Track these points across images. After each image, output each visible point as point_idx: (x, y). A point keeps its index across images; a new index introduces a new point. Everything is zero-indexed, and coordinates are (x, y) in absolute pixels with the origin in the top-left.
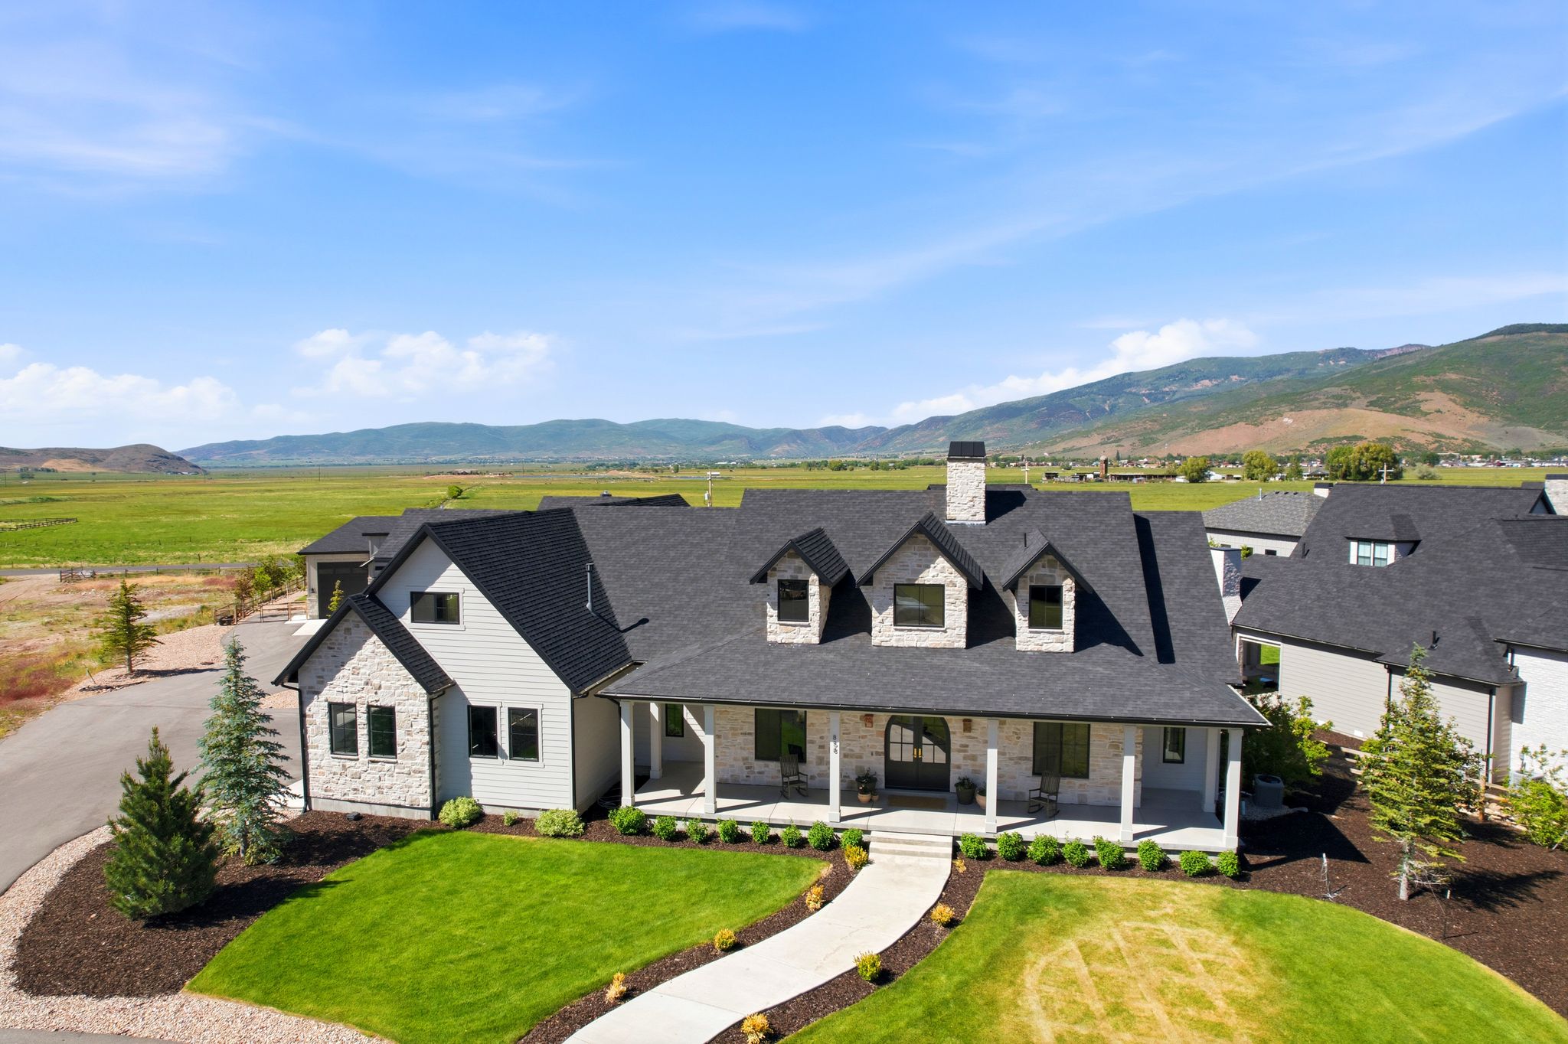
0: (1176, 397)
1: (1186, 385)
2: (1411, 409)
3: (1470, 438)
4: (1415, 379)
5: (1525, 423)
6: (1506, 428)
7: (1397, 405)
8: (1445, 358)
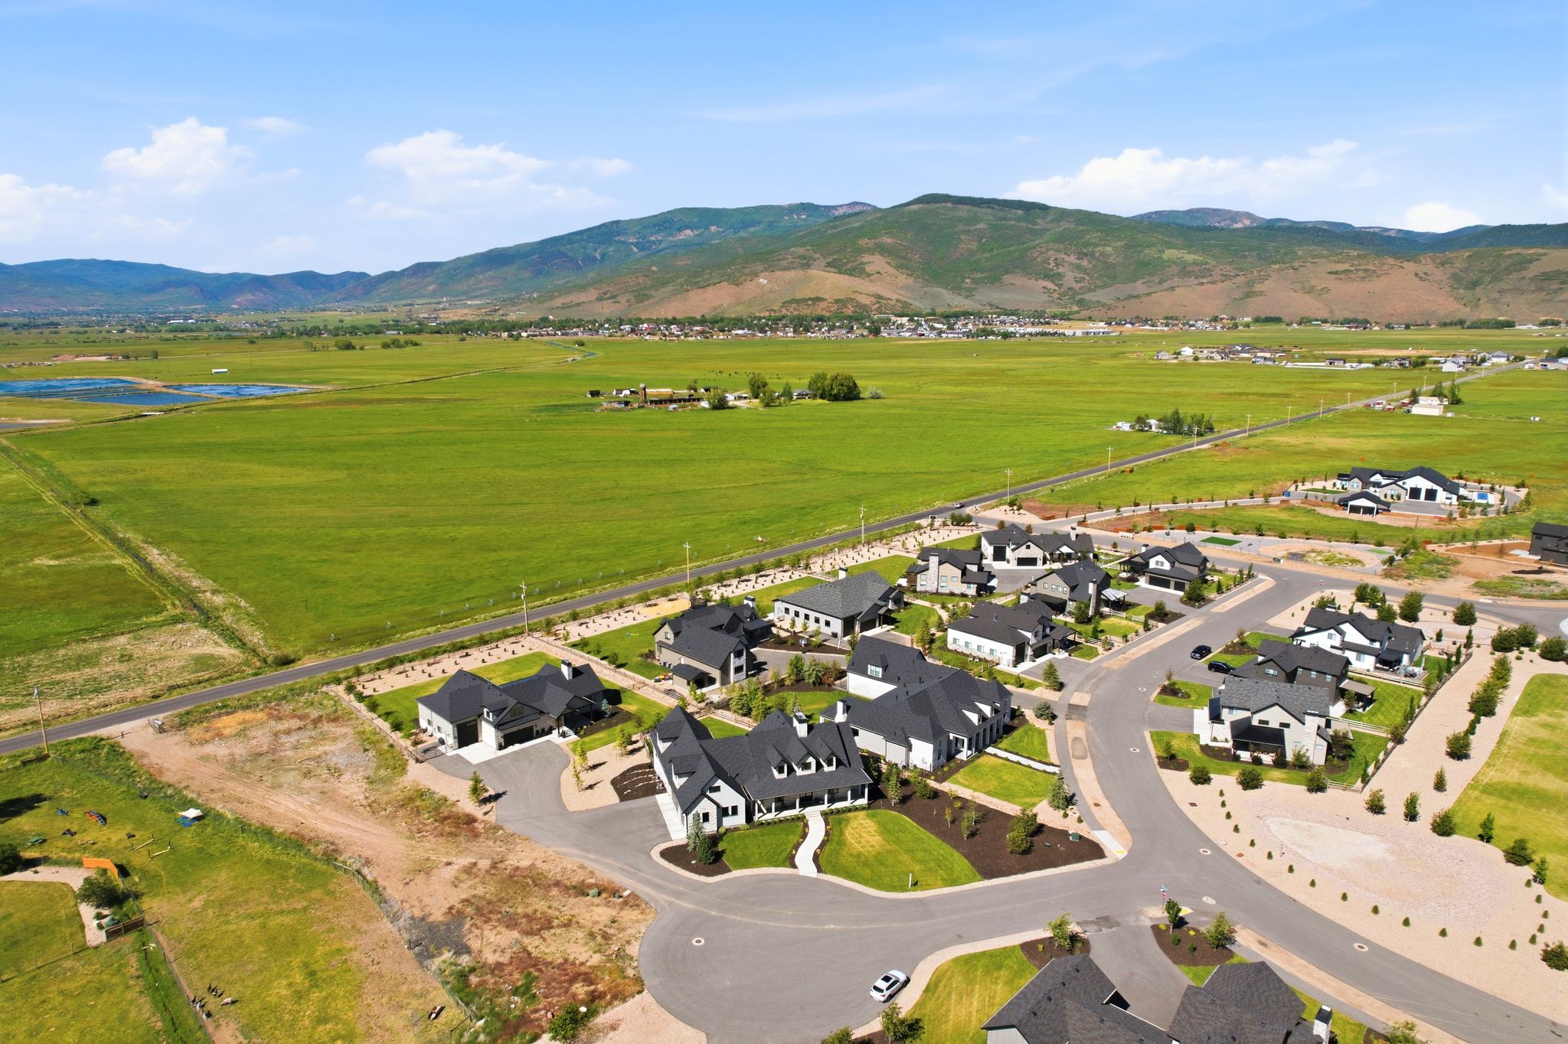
0: (662, 246)
1: (670, 235)
4: (860, 242)
5: (938, 284)
6: (925, 289)
7: (848, 267)
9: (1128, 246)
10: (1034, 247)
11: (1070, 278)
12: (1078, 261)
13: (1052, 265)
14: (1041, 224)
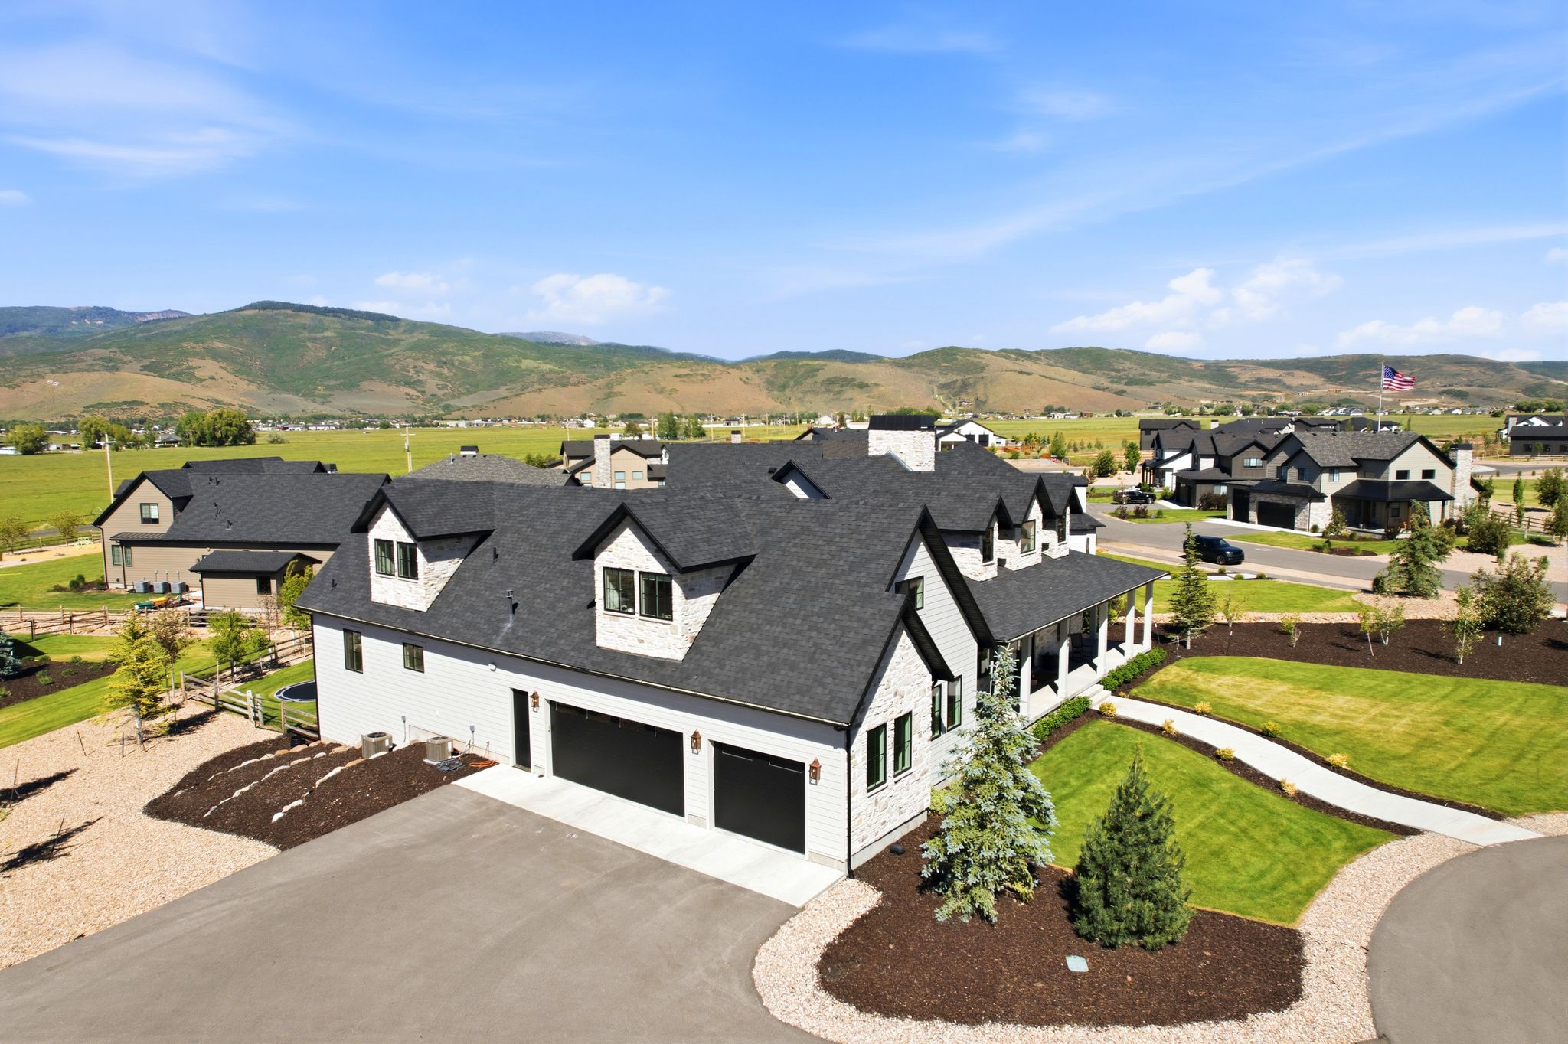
2: (185, 376)
3: (245, 404)
4: (185, 345)
5: (288, 391)
6: (272, 395)
7: (172, 371)
8: (210, 327)
9: (485, 356)
10: (391, 355)
11: (432, 386)
12: (438, 369)
13: (412, 372)
14: (393, 334)
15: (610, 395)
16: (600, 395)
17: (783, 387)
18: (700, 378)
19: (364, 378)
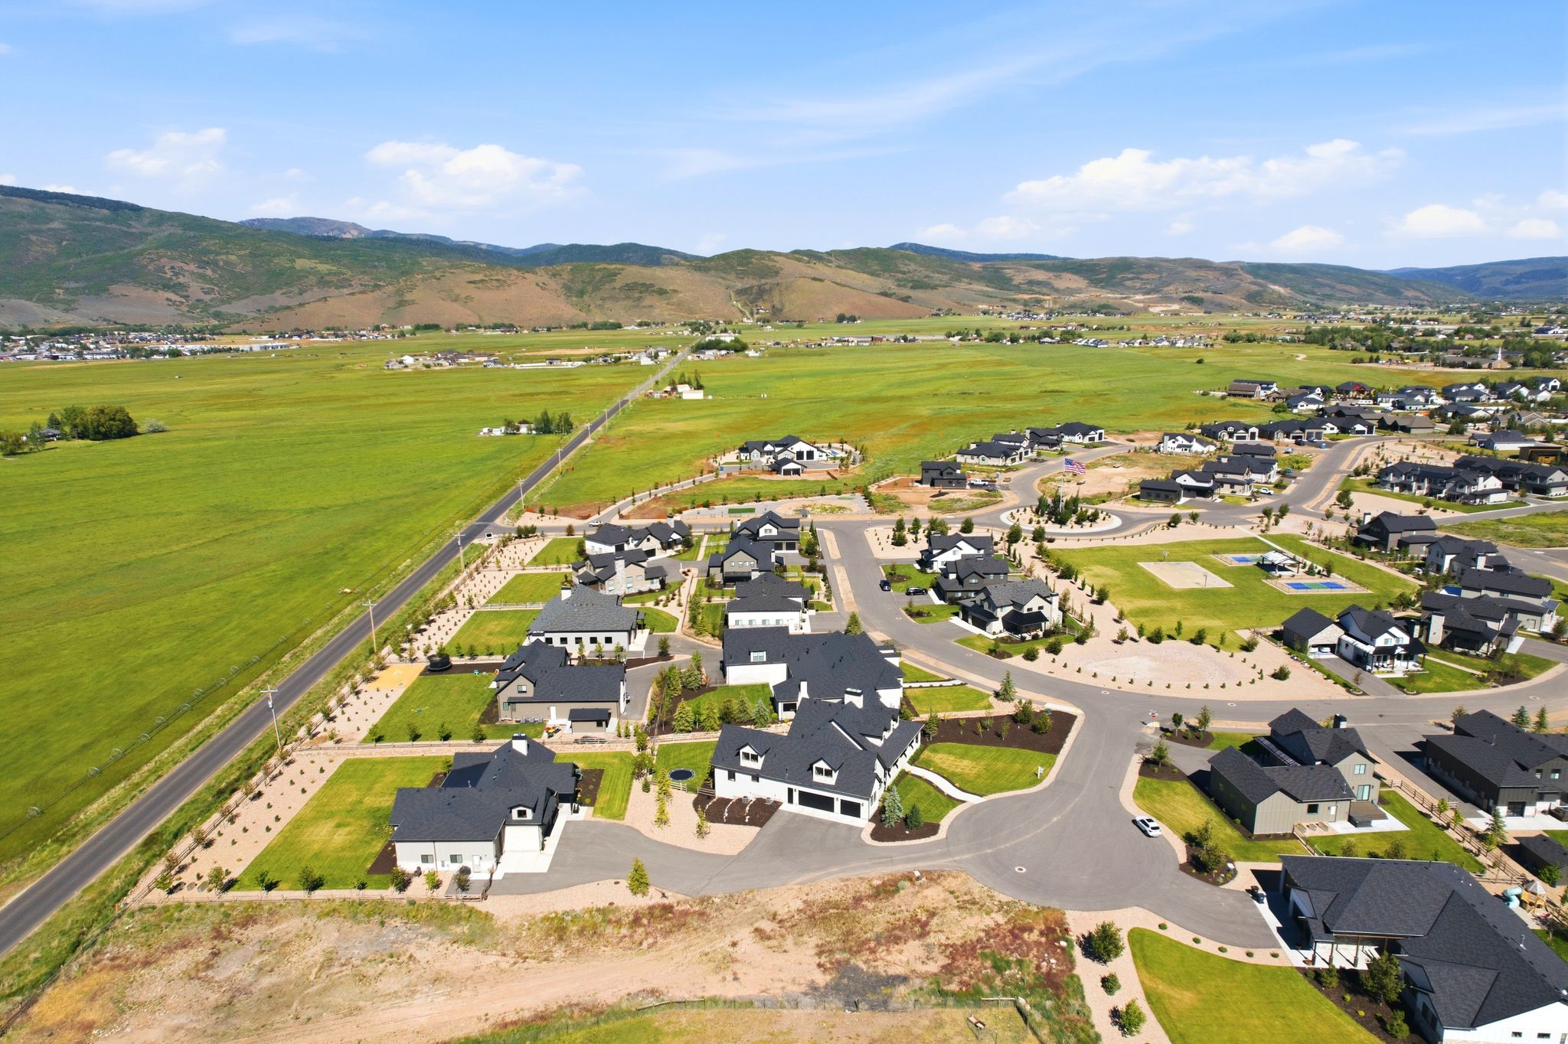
5: (17, 294)
9: (252, 255)
10: (139, 253)
11: (195, 289)
12: (201, 271)
13: (169, 274)
14: (137, 227)
15: (402, 303)
16: (391, 303)
17: (581, 293)
18: (495, 283)
19: (113, 281)
